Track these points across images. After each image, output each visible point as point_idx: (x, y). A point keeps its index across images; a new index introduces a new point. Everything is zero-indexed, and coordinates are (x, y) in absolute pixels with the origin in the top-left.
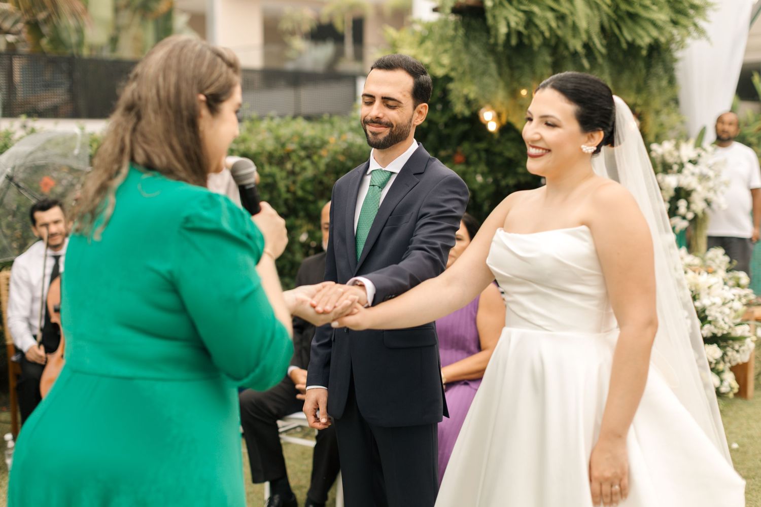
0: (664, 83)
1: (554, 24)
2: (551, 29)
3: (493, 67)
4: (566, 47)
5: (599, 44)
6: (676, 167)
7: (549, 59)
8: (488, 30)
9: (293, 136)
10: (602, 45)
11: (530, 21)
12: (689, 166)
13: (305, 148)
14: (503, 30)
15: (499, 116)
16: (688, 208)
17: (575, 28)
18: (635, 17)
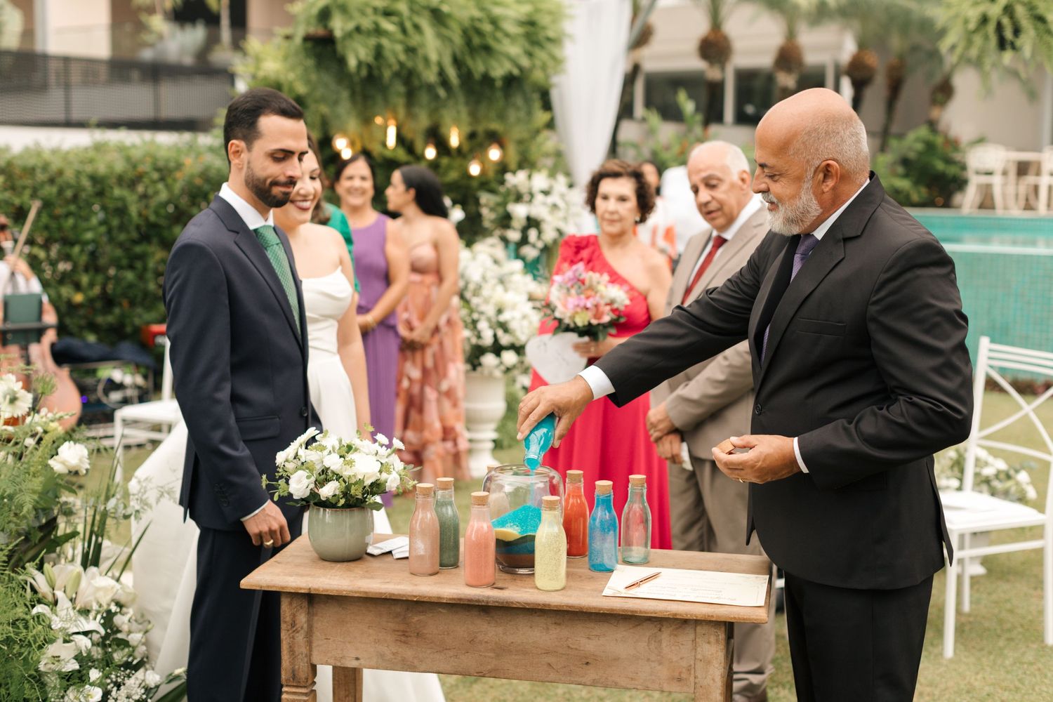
0: (522, 114)
1: (403, 57)
2: (401, 64)
3: (345, 94)
4: (419, 76)
5: (452, 73)
6: (526, 198)
7: (402, 89)
8: (342, 61)
9: (145, 156)
10: (455, 75)
11: (379, 52)
12: (539, 198)
13: (158, 169)
14: (352, 63)
15: (352, 144)
16: (539, 237)
17: (426, 60)
18: (487, 49)
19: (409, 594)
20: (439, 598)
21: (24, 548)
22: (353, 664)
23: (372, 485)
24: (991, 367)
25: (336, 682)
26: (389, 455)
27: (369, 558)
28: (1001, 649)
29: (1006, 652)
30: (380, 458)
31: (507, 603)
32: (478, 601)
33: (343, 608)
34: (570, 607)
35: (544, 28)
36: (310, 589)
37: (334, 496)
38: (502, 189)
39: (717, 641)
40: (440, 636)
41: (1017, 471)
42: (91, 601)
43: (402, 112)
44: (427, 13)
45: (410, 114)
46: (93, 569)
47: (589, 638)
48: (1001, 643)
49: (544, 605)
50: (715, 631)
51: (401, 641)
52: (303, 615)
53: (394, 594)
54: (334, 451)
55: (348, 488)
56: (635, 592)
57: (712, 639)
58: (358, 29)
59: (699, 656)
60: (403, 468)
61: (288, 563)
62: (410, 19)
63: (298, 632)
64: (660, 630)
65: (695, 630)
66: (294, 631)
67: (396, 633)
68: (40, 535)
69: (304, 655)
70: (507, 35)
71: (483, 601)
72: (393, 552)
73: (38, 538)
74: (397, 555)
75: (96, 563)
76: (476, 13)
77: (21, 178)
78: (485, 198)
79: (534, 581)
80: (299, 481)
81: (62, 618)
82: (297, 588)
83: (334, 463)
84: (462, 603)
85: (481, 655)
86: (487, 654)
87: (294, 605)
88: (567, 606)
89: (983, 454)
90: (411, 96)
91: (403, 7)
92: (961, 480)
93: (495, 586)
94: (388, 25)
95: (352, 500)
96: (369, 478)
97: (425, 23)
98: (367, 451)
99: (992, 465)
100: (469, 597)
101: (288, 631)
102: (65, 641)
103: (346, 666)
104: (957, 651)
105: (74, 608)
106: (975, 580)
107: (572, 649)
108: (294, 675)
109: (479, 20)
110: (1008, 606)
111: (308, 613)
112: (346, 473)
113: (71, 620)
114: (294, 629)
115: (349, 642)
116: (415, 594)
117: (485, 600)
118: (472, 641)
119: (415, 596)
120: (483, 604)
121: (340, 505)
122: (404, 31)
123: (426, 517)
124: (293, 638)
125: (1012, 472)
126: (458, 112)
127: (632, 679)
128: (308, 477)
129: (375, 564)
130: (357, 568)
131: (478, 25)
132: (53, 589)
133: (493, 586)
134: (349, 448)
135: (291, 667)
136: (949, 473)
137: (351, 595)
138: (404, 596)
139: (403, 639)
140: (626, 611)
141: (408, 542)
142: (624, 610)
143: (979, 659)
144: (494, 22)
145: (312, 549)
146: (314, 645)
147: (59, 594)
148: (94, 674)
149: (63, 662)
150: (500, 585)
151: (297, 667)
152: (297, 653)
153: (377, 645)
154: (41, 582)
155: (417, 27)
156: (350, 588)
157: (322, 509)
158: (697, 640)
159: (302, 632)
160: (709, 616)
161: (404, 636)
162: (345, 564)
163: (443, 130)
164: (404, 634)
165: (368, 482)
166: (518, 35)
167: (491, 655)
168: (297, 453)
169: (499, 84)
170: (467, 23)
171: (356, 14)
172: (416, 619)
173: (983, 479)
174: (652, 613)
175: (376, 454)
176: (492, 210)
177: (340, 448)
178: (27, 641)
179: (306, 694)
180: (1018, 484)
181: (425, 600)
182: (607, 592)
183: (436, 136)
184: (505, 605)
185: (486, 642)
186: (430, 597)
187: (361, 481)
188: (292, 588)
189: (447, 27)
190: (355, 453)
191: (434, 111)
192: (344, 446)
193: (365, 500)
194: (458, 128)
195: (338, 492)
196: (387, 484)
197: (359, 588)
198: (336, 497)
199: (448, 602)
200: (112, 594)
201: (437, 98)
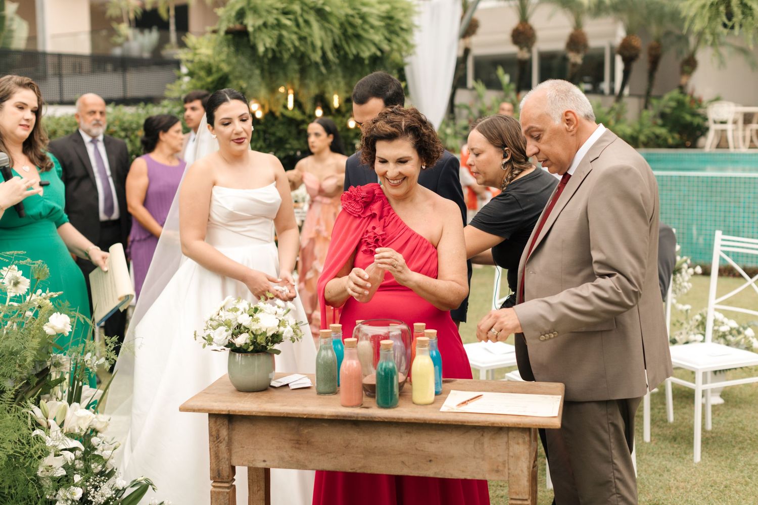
1: (297, 43)
2: (295, 47)
3: (257, 72)
4: (309, 59)
5: (331, 55)
7: (296, 67)
8: (254, 48)
9: (114, 120)
10: (334, 56)
11: (280, 41)
13: (125, 130)
14: (261, 49)
15: (262, 107)
17: (313, 46)
18: (358, 37)
19: (300, 413)
20: (322, 415)
21: (25, 389)
22: (262, 465)
23: (273, 336)
24: (724, 252)
25: (251, 481)
26: (285, 314)
27: (272, 389)
28: (735, 455)
29: (739, 457)
30: (279, 316)
31: (371, 417)
32: (350, 417)
33: (253, 425)
34: (417, 420)
35: (399, 21)
36: (229, 411)
37: (246, 344)
39: (524, 442)
40: (323, 443)
41: (745, 329)
42: (74, 426)
43: (297, 83)
44: (312, 12)
45: (303, 84)
46: (75, 404)
47: (431, 442)
48: (736, 451)
49: (398, 419)
50: (523, 435)
51: (295, 448)
52: (225, 430)
53: (289, 414)
54: (245, 312)
55: (255, 338)
56: (465, 408)
57: (521, 441)
59: (511, 454)
60: (295, 323)
61: (214, 393)
62: (302, 16)
63: (220, 443)
64: (482, 435)
65: (508, 434)
66: (218, 442)
67: (293, 442)
68: (37, 380)
69: (226, 459)
70: (372, 27)
71: (354, 417)
72: (290, 385)
73: (36, 382)
74: (292, 386)
75: (78, 400)
76: (350, 12)
80: (221, 334)
81: (54, 439)
82: (220, 411)
83: (245, 320)
84: (339, 418)
85: (353, 457)
86: (358, 455)
87: (218, 423)
88: (415, 419)
89: (720, 317)
90: (303, 72)
91: (296, 7)
92: (704, 335)
93: (362, 406)
94: (286, 21)
95: (259, 347)
96: (270, 331)
97: (312, 19)
98: (269, 312)
99: (727, 324)
100: (344, 414)
101: (214, 442)
102: (56, 455)
103: (256, 466)
104: (704, 458)
105: (62, 431)
106: (715, 408)
107: (419, 450)
108: (219, 474)
109: (352, 16)
110: (741, 425)
111: (229, 429)
112: (254, 327)
113: (59, 439)
114: (219, 440)
115: (258, 449)
116: (305, 413)
117: (355, 416)
118: (346, 447)
119: (305, 415)
120: (354, 419)
121: (250, 350)
122: (298, 25)
124: (218, 446)
125: (741, 329)
126: (338, 83)
127: (463, 471)
128: (227, 331)
129: (276, 393)
130: (264, 396)
131: (351, 19)
132: (47, 419)
133: (361, 406)
134: (256, 310)
135: (217, 468)
136: (696, 331)
137: (259, 414)
138: (297, 414)
139: (297, 446)
140: (458, 421)
142: (456, 421)
143: (720, 462)
144: (363, 17)
145: (231, 384)
146: (233, 452)
147: (51, 422)
148: (77, 478)
149: (54, 470)
150: (366, 405)
151: (221, 468)
152: (221, 458)
153: (278, 451)
154: (38, 413)
155: (307, 22)
156: (258, 410)
157: (237, 354)
158: (509, 442)
159: (224, 442)
160: (517, 424)
161: (298, 444)
162: (255, 393)
163: (327, 95)
164: (298, 442)
165: (270, 334)
166: (380, 26)
167: (361, 456)
168: (219, 314)
169: (367, 62)
170: (343, 19)
172: (306, 431)
173: (721, 334)
174: (476, 423)
175: (276, 314)
177: (249, 310)
178: (29, 453)
179: (228, 488)
180: (745, 337)
181: (312, 417)
183: (322, 100)
184: (371, 419)
185: (357, 447)
186: (316, 415)
187: (265, 333)
188: (216, 411)
189: (328, 22)
190: (261, 313)
191: (321, 83)
192: (252, 308)
193: (268, 347)
194: (338, 94)
195: (248, 341)
196: (284, 335)
197: (265, 409)
198: (247, 345)
199: (329, 418)
200: (89, 422)
201: (321, 74)
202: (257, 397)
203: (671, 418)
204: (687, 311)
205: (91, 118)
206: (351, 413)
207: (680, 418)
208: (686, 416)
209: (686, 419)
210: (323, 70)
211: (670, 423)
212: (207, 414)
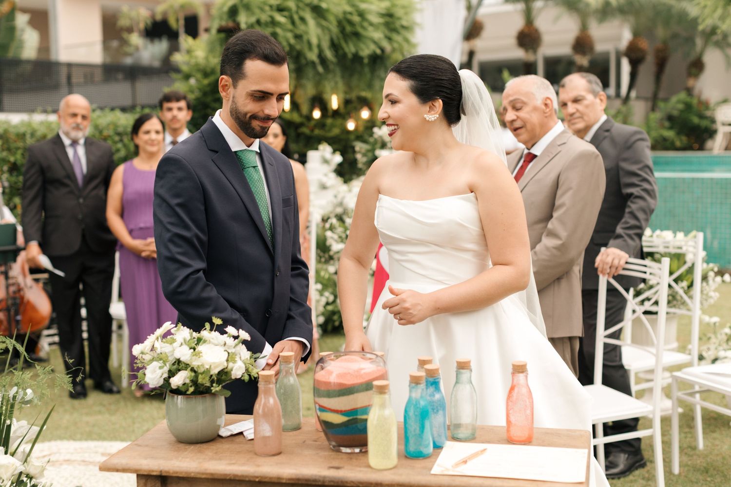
1: (292, 41)
2: (290, 46)
4: (306, 58)
5: (329, 54)
9: (108, 125)
10: (332, 55)
13: (119, 134)
17: (309, 44)
18: (357, 35)
19: (251, 475)
20: (279, 478)
23: (219, 373)
26: (236, 345)
27: (220, 440)
30: (228, 348)
31: (341, 482)
32: (315, 480)
35: (399, 19)
36: (161, 471)
37: (184, 384)
38: (371, 140)
44: (308, 10)
45: (299, 84)
53: (237, 476)
54: (185, 343)
55: (197, 377)
56: (463, 469)
58: (258, 22)
60: (249, 356)
61: (147, 446)
62: (297, 12)
70: (371, 24)
71: (320, 481)
72: (245, 434)
74: (247, 436)
76: (348, 9)
77: (15, 141)
78: (359, 146)
79: (368, 460)
80: (154, 372)
82: (150, 471)
83: (184, 354)
84: (300, 482)
87: (149, 486)
90: (299, 72)
91: (291, 5)
94: (280, 18)
95: (201, 388)
96: (216, 367)
97: (308, 16)
98: (216, 342)
100: (306, 477)
109: (350, 13)
112: (195, 363)
116: (256, 475)
117: (321, 479)
119: (257, 477)
120: (320, 483)
121: (190, 392)
122: (293, 23)
123: (269, 402)
126: (336, 83)
128: (161, 368)
129: (223, 445)
130: (209, 450)
131: (349, 17)
134: (199, 340)
137: (199, 476)
138: (247, 476)
141: (252, 426)
144: (361, 14)
145: (169, 432)
150: (336, 464)
155: (302, 19)
156: (197, 470)
157: (176, 396)
162: (198, 445)
163: (325, 96)
165: (215, 371)
166: (379, 23)
168: (153, 346)
169: (366, 61)
170: (341, 16)
171: (257, 11)
175: (225, 344)
176: (364, 155)
177: (190, 341)
181: (266, 480)
182: (436, 470)
183: (319, 101)
186: (271, 478)
187: (208, 370)
188: (145, 471)
189: (325, 19)
190: (204, 344)
191: (318, 84)
192: (194, 338)
193: (212, 388)
194: (337, 94)
195: (188, 381)
196: (233, 372)
197: (206, 470)
198: (185, 386)
199: (288, 482)
200: (13, 470)
201: (318, 73)
202: (200, 452)
203: (701, 444)
204: (715, 324)
205: (71, 120)
206: (316, 476)
207: (710, 444)
208: (717, 442)
209: (717, 445)
210: (320, 69)
211: (699, 451)
212: (134, 477)
